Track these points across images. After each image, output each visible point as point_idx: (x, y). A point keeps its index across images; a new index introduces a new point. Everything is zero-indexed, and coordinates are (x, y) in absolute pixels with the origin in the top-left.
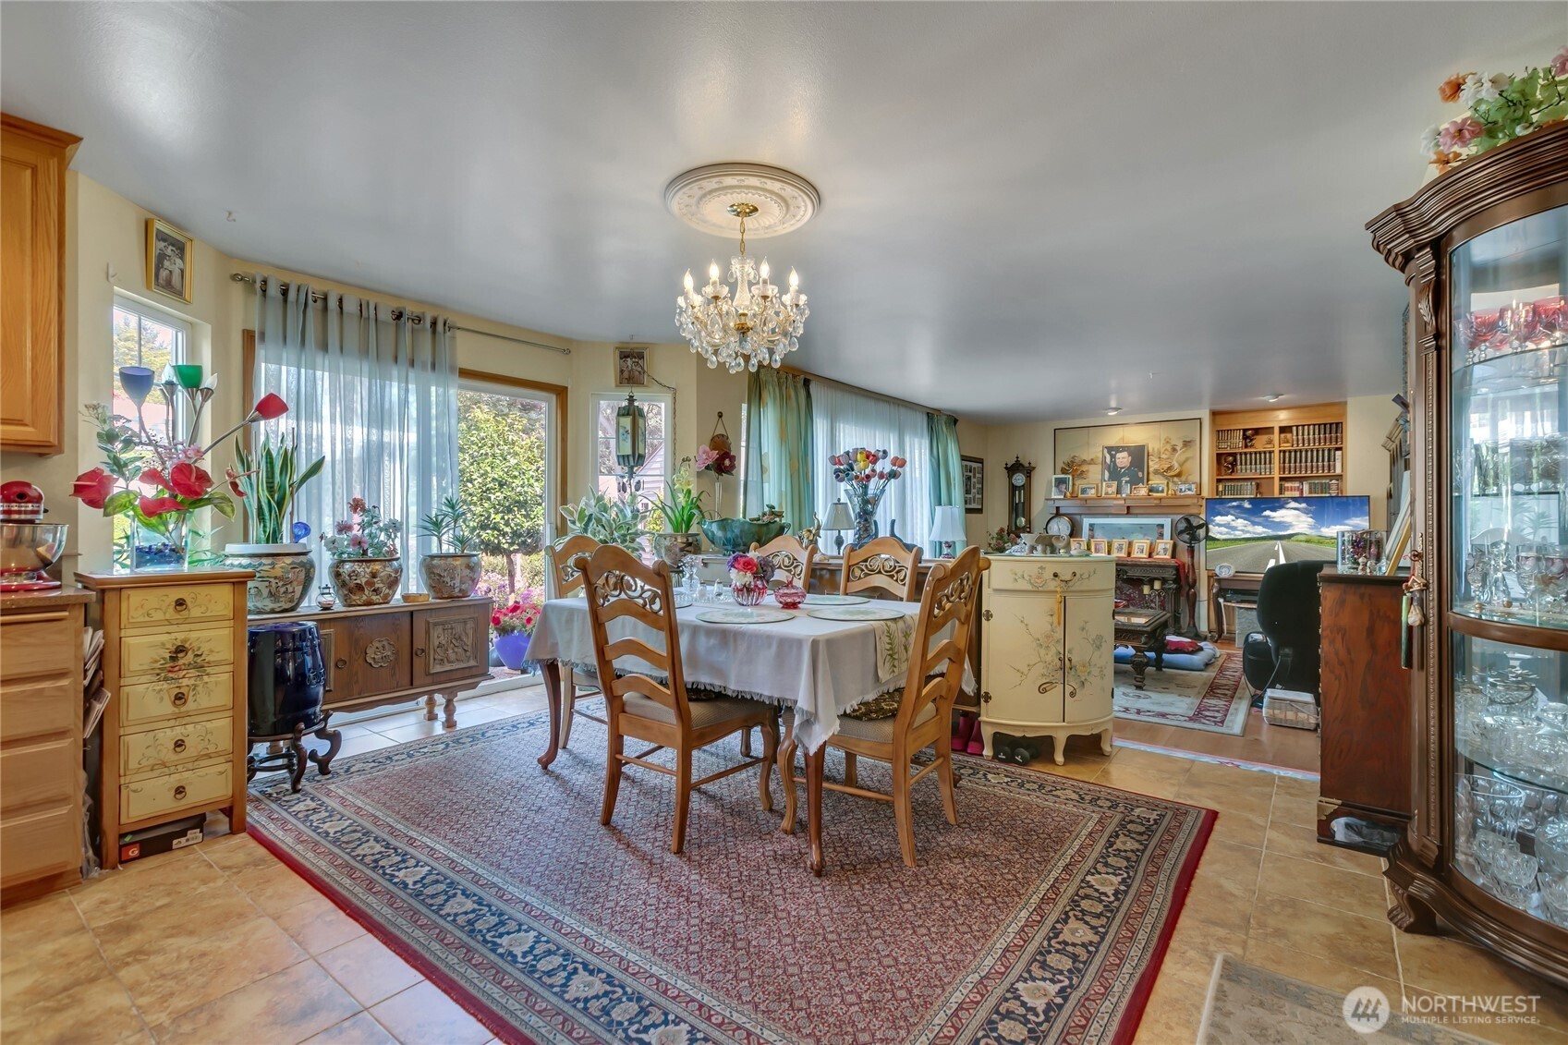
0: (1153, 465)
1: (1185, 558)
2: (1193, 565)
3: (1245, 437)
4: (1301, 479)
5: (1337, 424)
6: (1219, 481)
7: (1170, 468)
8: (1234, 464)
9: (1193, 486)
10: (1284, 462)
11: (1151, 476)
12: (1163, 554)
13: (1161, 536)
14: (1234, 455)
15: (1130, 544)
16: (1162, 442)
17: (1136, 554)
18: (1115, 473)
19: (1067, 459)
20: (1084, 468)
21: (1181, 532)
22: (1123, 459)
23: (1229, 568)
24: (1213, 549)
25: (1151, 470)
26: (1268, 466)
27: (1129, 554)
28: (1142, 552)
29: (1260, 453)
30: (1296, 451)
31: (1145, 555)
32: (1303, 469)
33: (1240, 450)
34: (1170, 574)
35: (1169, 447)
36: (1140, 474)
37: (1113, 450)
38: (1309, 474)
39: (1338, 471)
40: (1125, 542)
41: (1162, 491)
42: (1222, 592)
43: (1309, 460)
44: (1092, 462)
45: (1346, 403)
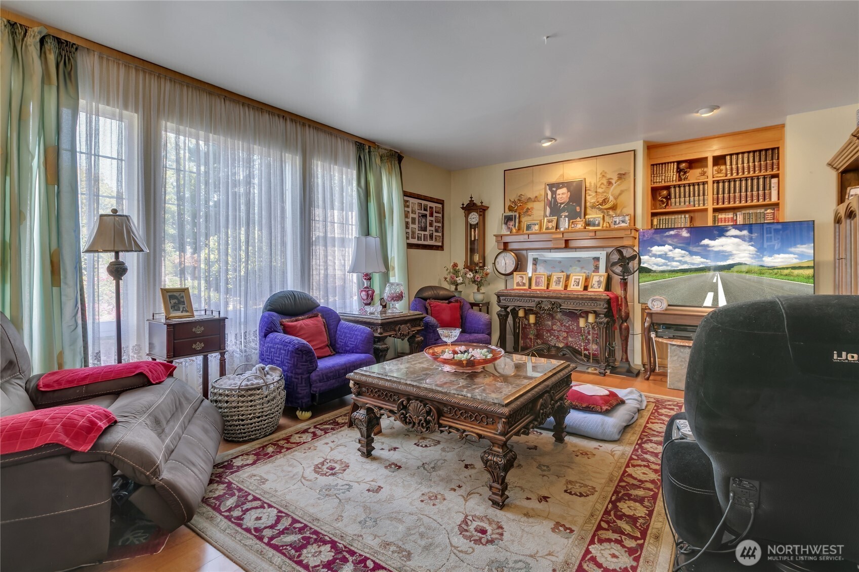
0: (591, 199)
1: (618, 290)
2: (626, 298)
3: (679, 171)
4: (734, 209)
5: (773, 149)
6: (654, 215)
7: (605, 201)
8: (668, 198)
9: (627, 218)
10: (718, 194)
11: (588, 211)
12: (597, 287)
13: (597, 269)
14: (667, 188)
15: (568, 277)
16: (599, 176)
17: (572, 287)
18: (555, 209)
19: (514, 197)
20: (529, 205)
21: (614, 264)
22: (563, 195)
23: (661, 301)
24: (646, 282)
25: (588, 204)
26: (701, 198)
27: (566, 287)
28: (578, 285)
29: (694, 185)
30: (729, 181)
31: (580, 288)
32: (737, 200)
33: (674, 183)
34: (601, 308)
35: (605, 181)
36: (578, 209)
37: (554, 187)
38: (743, 204)
39: (774, 199)
40: (562, 276)
41: (598, 225)
42: (653, 327)
43: (743, 190)
44: (536, 199)
45: (783, 126)
